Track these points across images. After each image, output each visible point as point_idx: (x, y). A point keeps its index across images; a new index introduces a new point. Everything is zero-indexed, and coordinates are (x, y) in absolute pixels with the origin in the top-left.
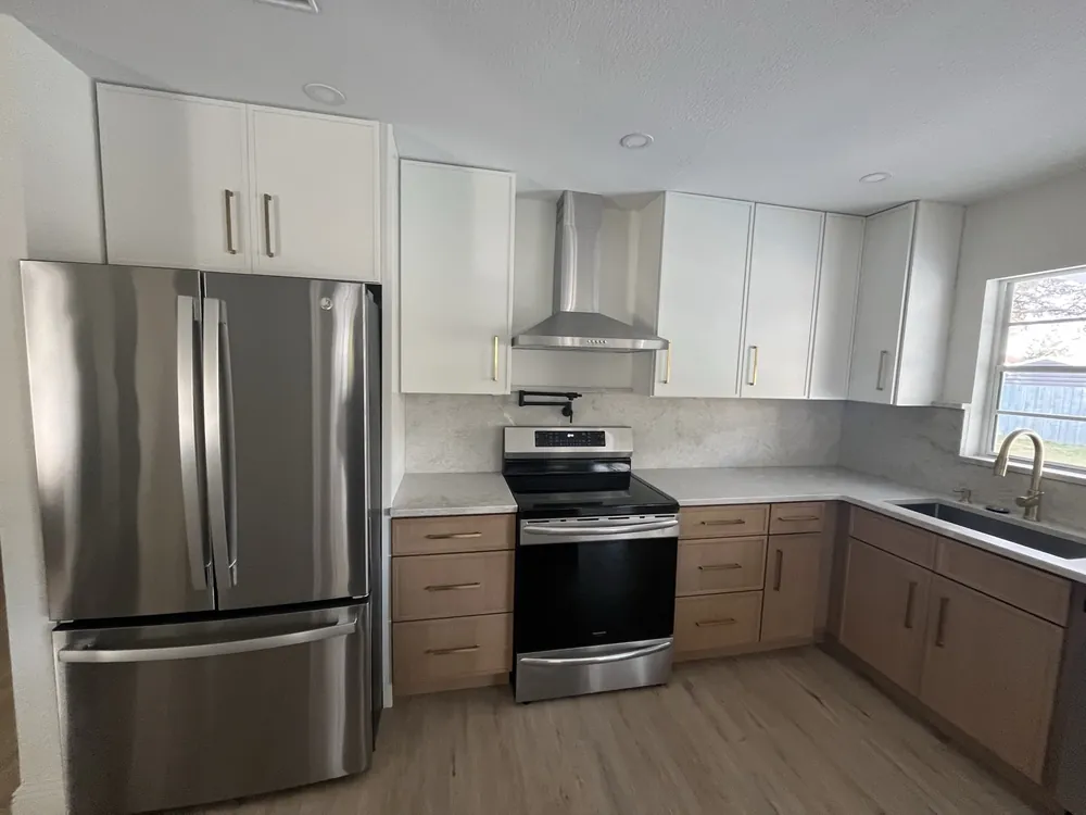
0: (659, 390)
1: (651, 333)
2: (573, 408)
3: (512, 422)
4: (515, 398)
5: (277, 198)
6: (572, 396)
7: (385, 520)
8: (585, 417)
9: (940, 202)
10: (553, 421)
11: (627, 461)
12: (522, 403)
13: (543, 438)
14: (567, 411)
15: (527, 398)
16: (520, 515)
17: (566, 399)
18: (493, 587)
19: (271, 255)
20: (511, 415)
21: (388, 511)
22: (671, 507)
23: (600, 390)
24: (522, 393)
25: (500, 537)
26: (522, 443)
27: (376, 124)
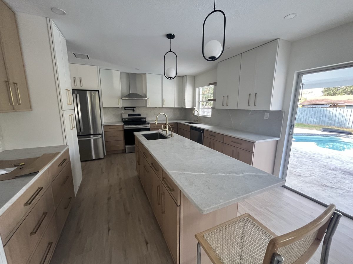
0: (148, 106)
1: (146, 97)
2: (135, 110)
3: (123, 113)
4: (124, 108)
5: (81, 78)
6: (134, 108)
7: (103, 126)
8: (137, 112)
9: (190, 76)
10: (131, 112)
11: (145, 118)
12: (125, 109)
13: (129, 115)
14: (134, 111)
15: (126, 108)
16: (124, 125)
17: (133, 108)
18: (121, 136)
19: (81, 86)
20: (123, 112)
21: (103, 125)
22: (148, 124)
23: (139, 107)
24: (125, 108)
25: (121, 129)
26: (126, 116)
27: (96, 67)
